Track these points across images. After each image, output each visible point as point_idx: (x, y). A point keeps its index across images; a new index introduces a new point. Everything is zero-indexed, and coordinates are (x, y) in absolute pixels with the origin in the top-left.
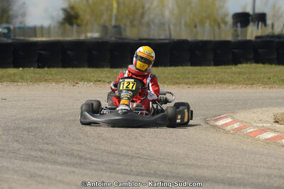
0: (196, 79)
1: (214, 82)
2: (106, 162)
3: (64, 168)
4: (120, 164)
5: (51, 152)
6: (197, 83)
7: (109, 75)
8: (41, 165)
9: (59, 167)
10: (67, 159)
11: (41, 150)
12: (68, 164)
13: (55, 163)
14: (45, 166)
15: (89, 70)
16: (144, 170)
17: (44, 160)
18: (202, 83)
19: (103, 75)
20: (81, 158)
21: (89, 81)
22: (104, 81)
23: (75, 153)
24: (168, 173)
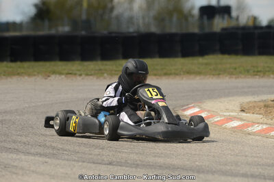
0: (165, 71)
1: (182, 73)
2: (78, 152)
3: (37, 158)
4: (91, 154)
5: (25, 143)
6: (166, 74)
7: (80, 68)
8: (14, 156)
9: (33, 158)
10: (40, 150)
11: (14, 142)
12: (41, 155)
13: (29, 153)
14: (18, 157)
15: (60, 63)
16: (114, 159)
17: (17, 151)
18: (171, 74)
19: (74, 68)
20: (54, 148)
21: (60, 74)
22: (75, 74)
23: (48, 144)
24: (139, 162)
